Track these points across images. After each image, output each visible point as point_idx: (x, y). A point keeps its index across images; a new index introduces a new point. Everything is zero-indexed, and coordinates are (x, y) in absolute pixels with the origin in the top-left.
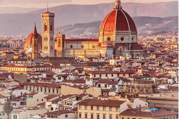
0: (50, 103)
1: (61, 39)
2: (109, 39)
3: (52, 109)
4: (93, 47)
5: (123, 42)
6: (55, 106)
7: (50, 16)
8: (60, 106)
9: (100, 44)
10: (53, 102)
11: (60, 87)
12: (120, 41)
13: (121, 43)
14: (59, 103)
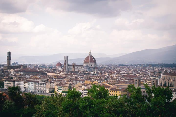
0: (84, 86)
1: (74, 65)
2: (87, 65)
3: (84, 88)
4: (82, 68)
5: (92, 66)
6: (85, 87)
7: (67, 57)
8: (87, 87)
9: (84, 67)
10: (85, 86)
11: (85, 81)
12: (91, 66)
13: (91, 67)
14: (87, 86)
